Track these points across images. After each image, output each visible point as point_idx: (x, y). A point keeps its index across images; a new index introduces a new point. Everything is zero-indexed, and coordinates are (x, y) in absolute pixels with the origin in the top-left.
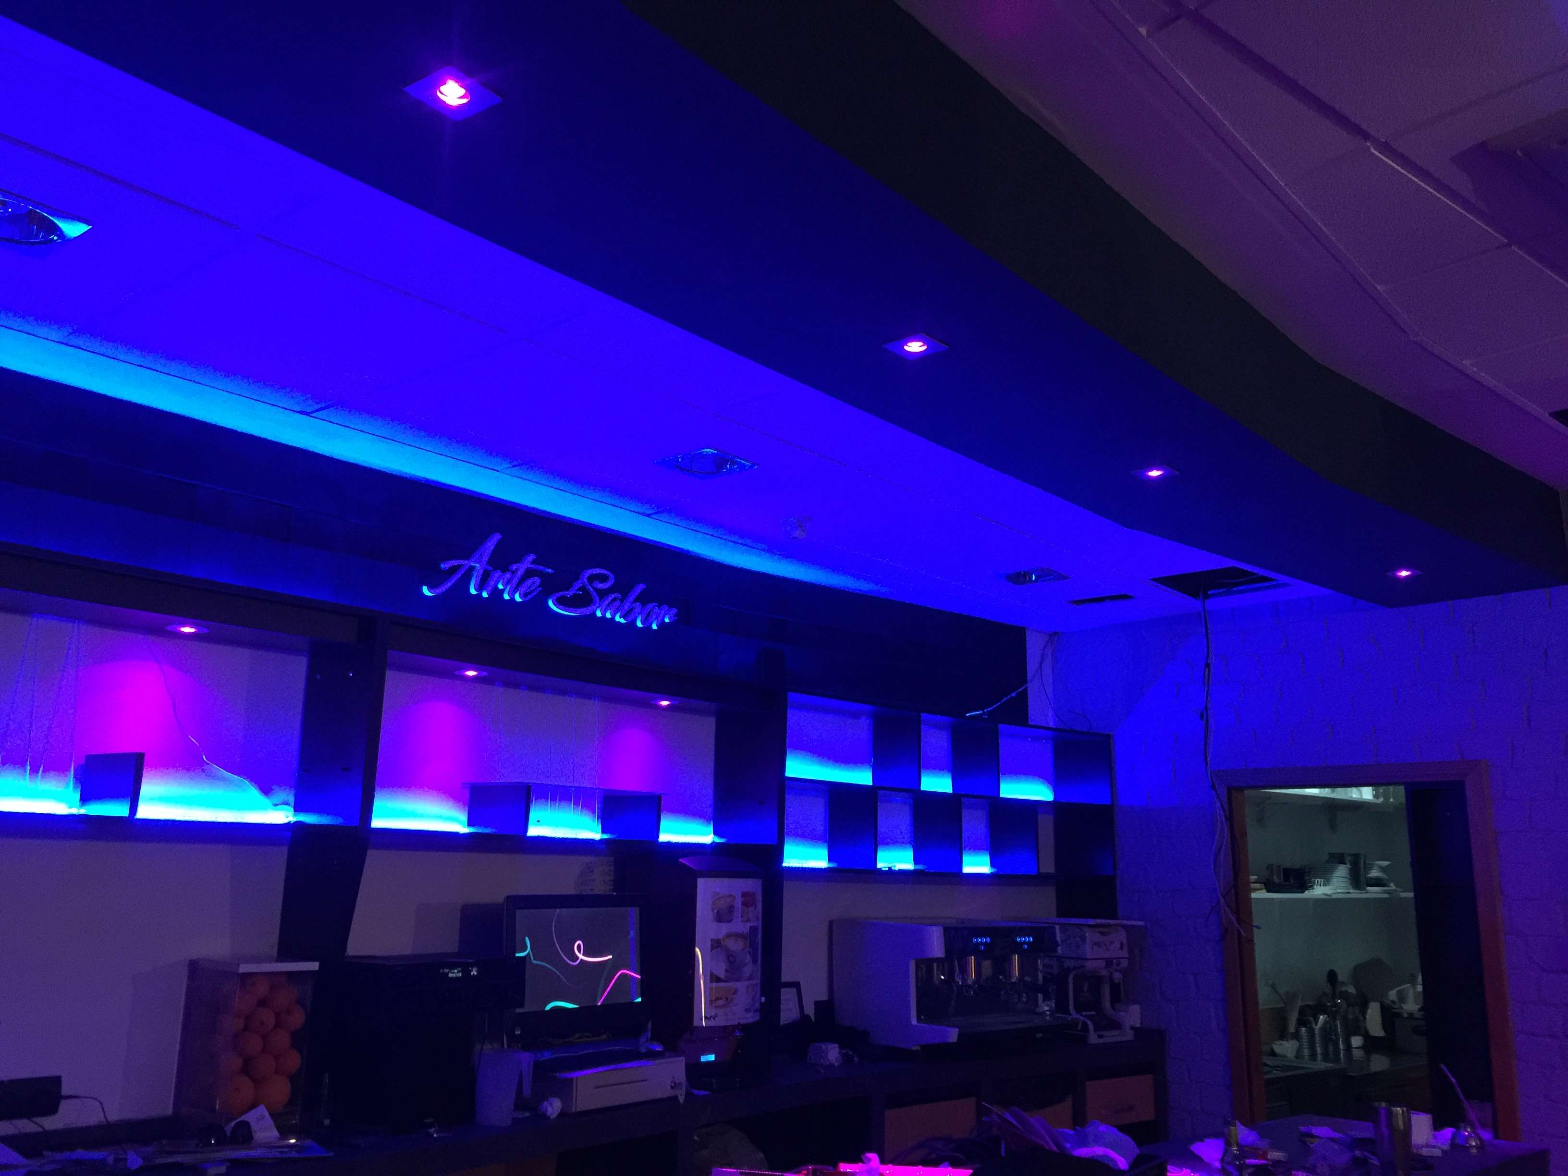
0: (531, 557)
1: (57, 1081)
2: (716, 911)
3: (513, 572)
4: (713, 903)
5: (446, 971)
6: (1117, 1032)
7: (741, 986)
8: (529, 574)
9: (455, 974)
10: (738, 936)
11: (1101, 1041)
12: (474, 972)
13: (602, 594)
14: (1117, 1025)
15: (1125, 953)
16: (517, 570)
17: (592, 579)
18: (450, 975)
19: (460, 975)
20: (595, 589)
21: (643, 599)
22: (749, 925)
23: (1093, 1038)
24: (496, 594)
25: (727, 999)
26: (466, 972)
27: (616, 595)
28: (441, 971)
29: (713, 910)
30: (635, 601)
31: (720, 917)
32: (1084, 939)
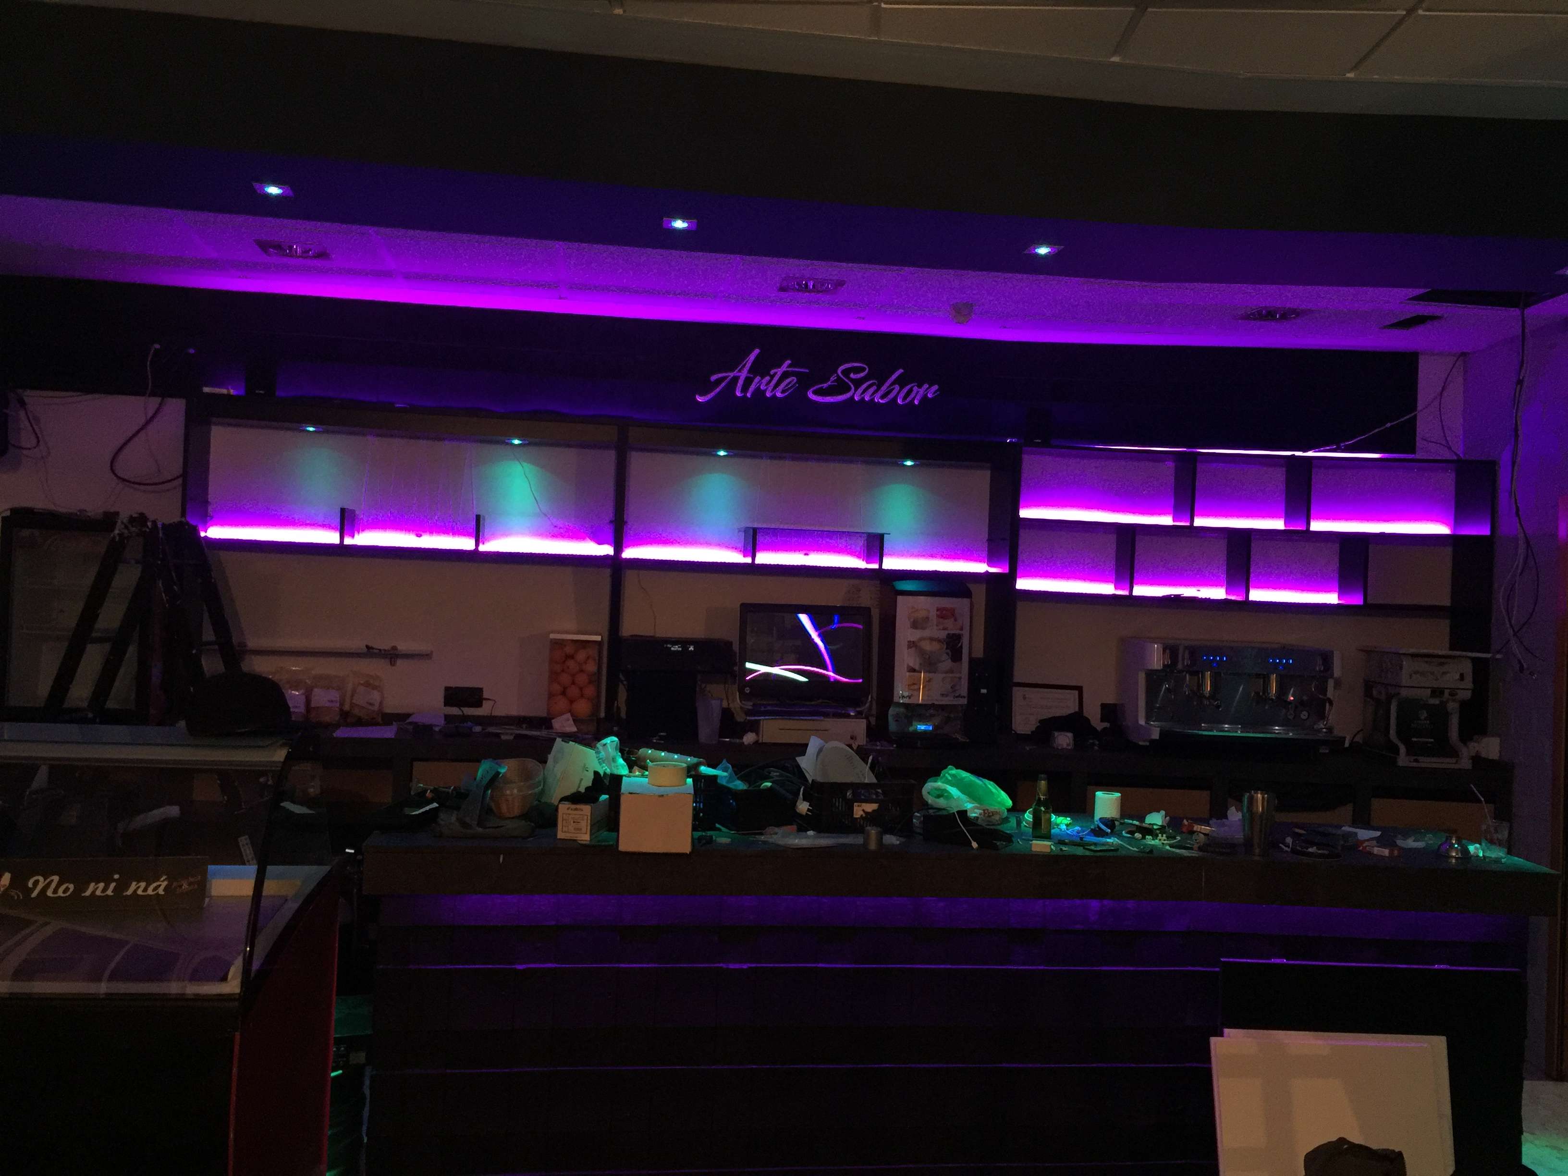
0: (789, 362)
1: (480, 690)
2: (912, 620)
3: (772, 377)
4: (911, 615)
5: (669, 646)
6: (1454, 760)
8: (785, 375)
9: (676, 648)
10: (932, 639)
11: (1415, 764)
12: (691, 648)
13: (858, 383)
14: (1454, 753)
16: (776, 373)
17: (846, 372)
18: (672, 649)
19: (681, 649)
20: (852, 380)
21: (901, 382)
22: (946, 632)
23: (1403, 760)
24: (759, 392)
26: (685, 649)
27: (874, 381)
28: (665, 646)
29: (915, 619)
30: (893, 383)
31: (915, 625)
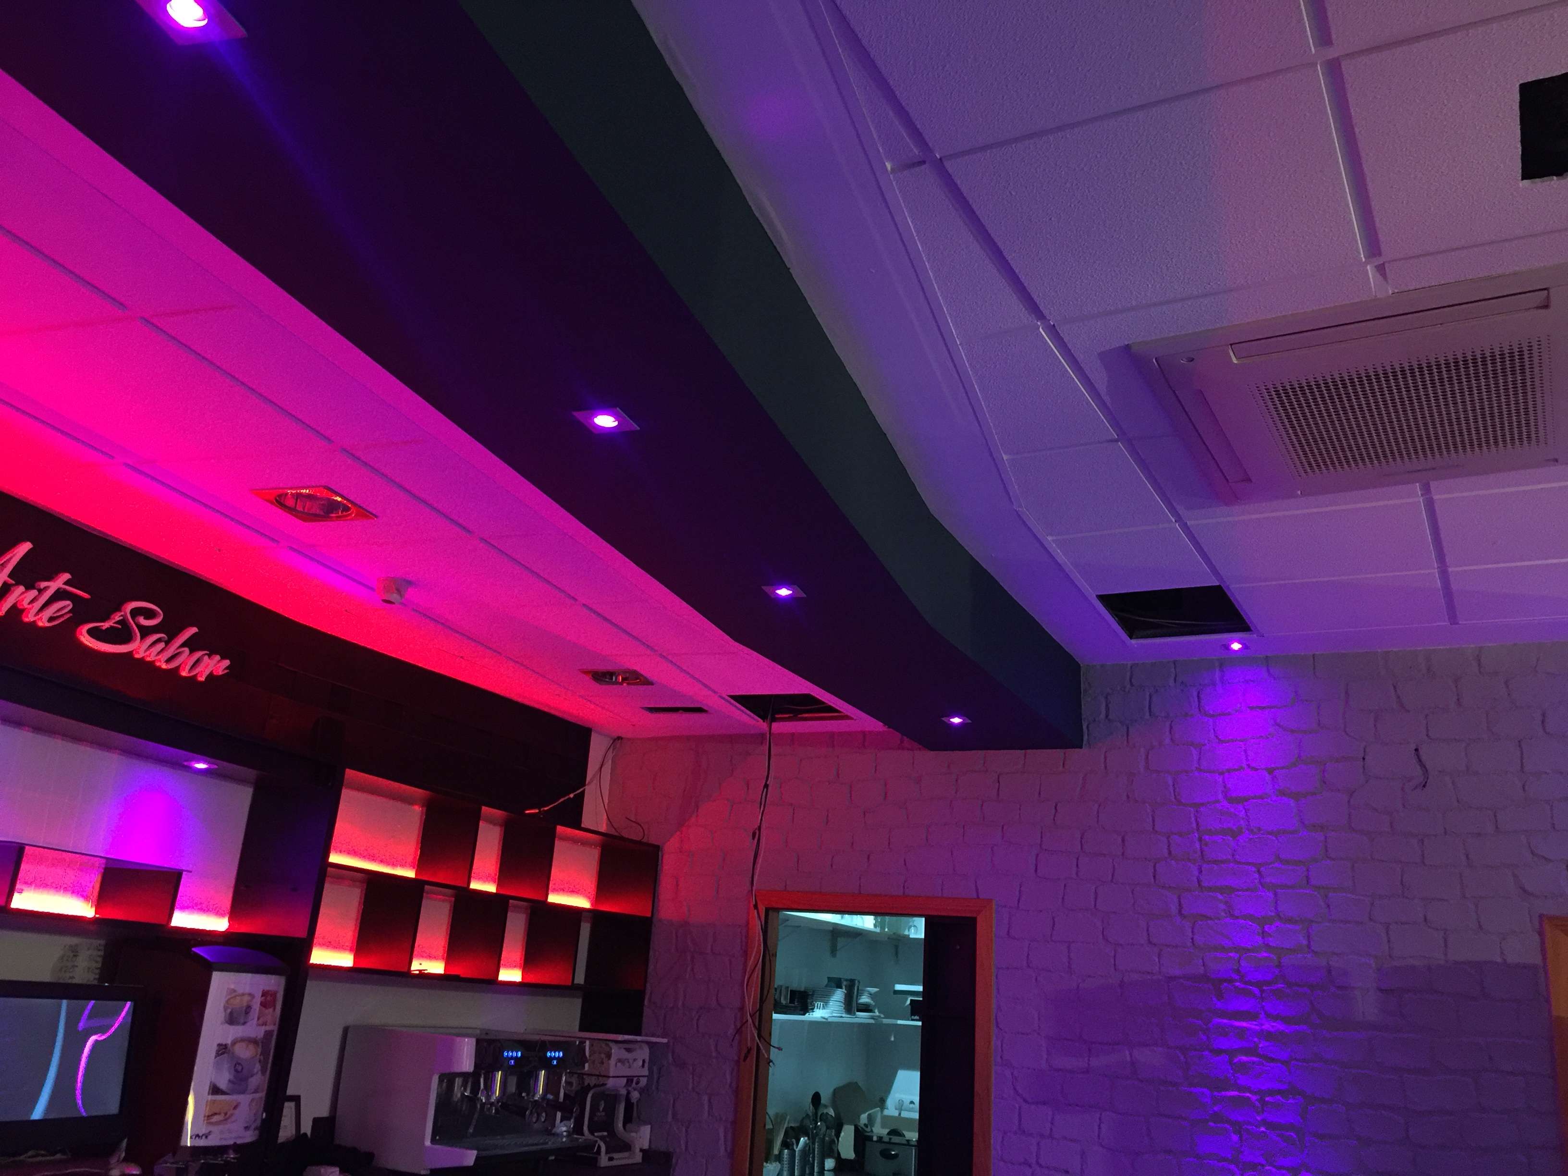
0: (67, 576)
2: (229, 1011)
3: (41, 591)
4: (227, 1002)
6: (626, 1154)
7: (244, 1100)
8: (59, 595)
10: (249, 1041)
11: (612, 1163)
13: (146, 632)
14: (626, 1147)
15: (646, 1072)
16: (46, 588)
17: (135, 612)
20: (137, 624)
21: (192, 645)
22: (263, 1029)
23: (604, 1161)
24: (15, 611)
25: (226, 1114)
27: (162, 635)
29: (225, 1009)
30: (183, 645)
31: (232, 1019)
32: (609, 1056)
